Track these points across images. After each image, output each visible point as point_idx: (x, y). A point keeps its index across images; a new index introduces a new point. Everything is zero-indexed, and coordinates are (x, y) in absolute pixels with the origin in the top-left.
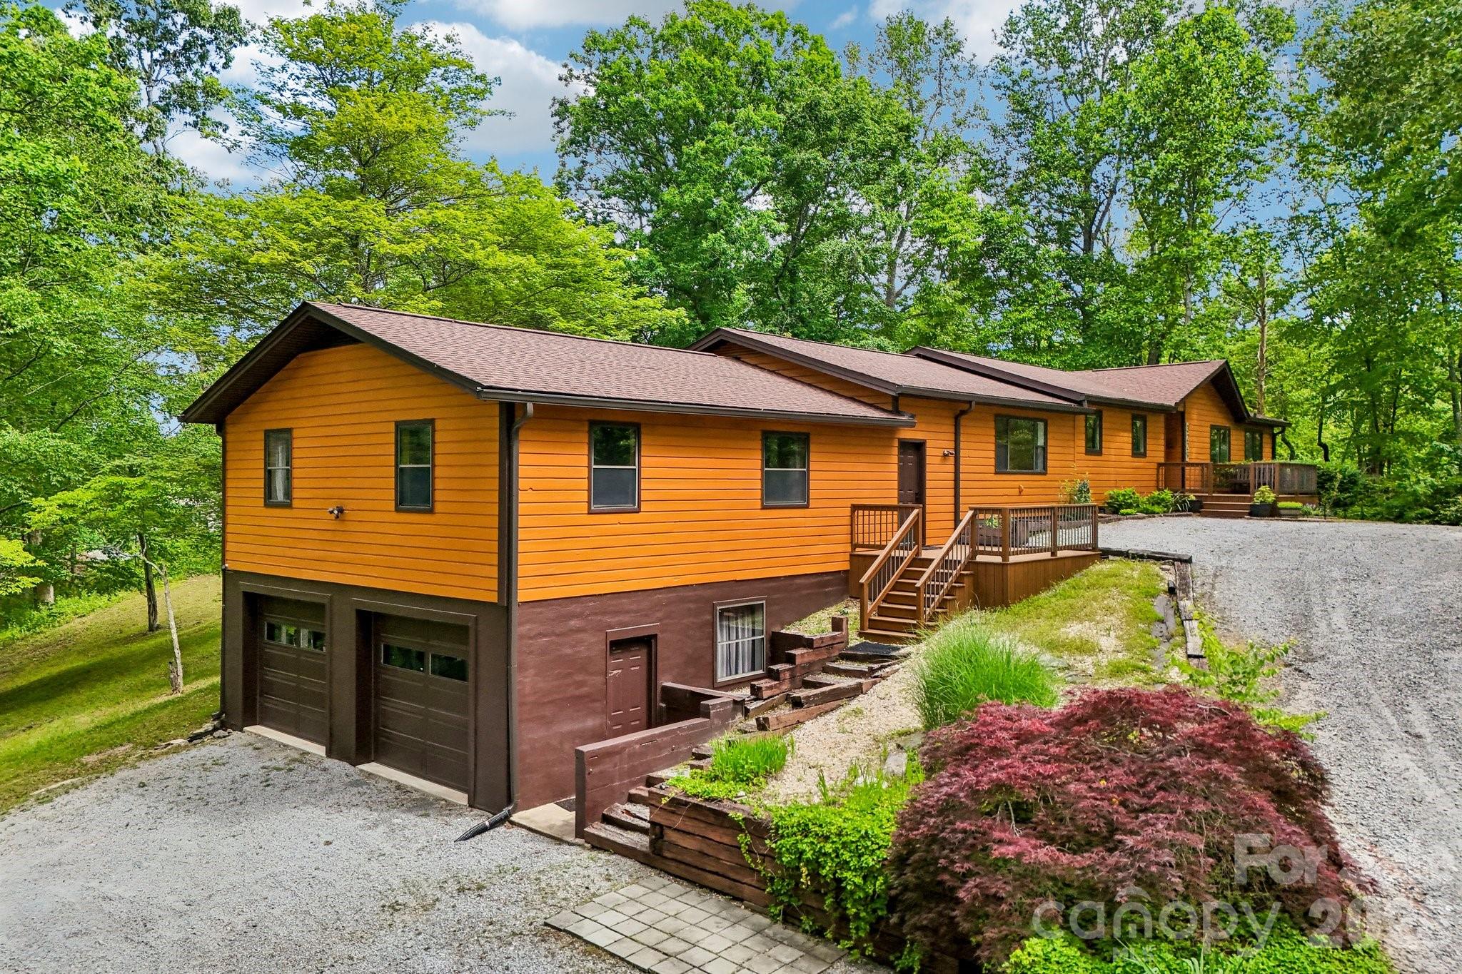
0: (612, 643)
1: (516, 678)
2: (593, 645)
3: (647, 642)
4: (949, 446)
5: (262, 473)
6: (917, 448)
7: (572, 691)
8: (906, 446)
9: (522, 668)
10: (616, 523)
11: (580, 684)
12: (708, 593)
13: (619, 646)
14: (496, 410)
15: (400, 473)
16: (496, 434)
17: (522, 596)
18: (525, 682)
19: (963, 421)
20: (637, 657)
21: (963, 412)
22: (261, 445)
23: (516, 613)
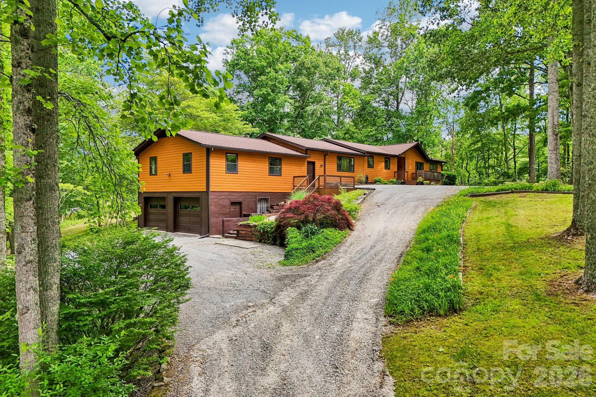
0: (232, 203)
1: (210, 207)
2: (227, 203)
3: (240, 203)
4: (323, 163)
5: (149, 168)
6: (313, 163)
7: (222, 212)
8: (309, 162)
9: (211, 205)
10: (232, 176)
11: (224, 211)
12: (255, 194)
13: (233, 203)
14: (205, 150)
15: (184, 165)
16: (205, 155)
17: (211, 190)
18: (212, 208)
19: (327, 157)
20: (237, 207)
21: (326, 155)
22: (149, 161)
23: (210, 193)
